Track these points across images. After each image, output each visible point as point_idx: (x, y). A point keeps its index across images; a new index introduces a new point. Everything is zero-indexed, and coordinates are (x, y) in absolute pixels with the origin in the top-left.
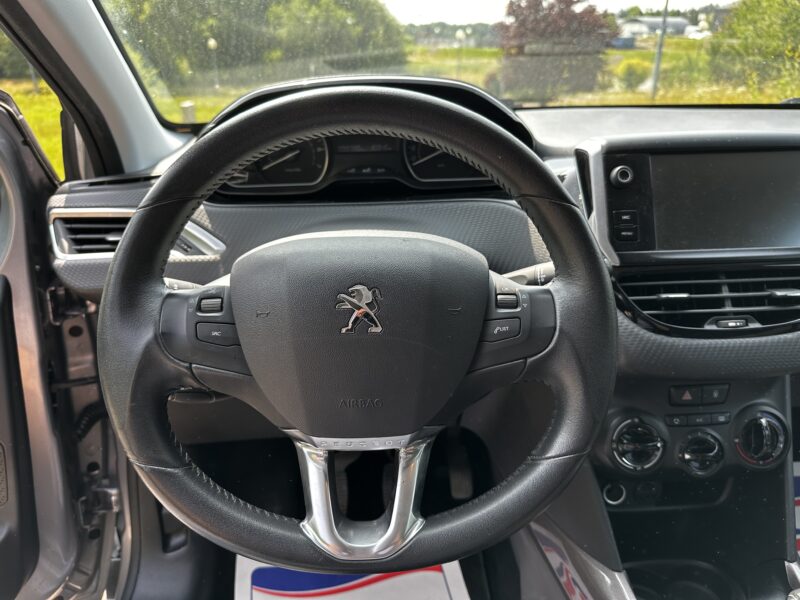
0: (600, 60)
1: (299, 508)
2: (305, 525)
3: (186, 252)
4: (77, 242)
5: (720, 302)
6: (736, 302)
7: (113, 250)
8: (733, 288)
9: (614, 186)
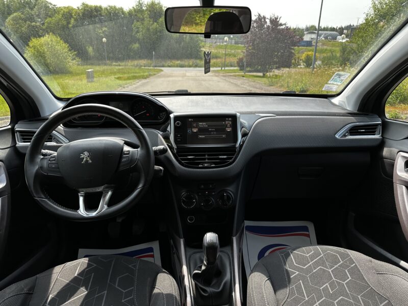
0: (292, 53)
1: (78, 208)
2: (79, 211)
3: (57, 143)
4: (24, 139)
5: (205, 159)
6: (209, 159)
7: (30, 142)
8: (208, 155)
9: (175, 127)
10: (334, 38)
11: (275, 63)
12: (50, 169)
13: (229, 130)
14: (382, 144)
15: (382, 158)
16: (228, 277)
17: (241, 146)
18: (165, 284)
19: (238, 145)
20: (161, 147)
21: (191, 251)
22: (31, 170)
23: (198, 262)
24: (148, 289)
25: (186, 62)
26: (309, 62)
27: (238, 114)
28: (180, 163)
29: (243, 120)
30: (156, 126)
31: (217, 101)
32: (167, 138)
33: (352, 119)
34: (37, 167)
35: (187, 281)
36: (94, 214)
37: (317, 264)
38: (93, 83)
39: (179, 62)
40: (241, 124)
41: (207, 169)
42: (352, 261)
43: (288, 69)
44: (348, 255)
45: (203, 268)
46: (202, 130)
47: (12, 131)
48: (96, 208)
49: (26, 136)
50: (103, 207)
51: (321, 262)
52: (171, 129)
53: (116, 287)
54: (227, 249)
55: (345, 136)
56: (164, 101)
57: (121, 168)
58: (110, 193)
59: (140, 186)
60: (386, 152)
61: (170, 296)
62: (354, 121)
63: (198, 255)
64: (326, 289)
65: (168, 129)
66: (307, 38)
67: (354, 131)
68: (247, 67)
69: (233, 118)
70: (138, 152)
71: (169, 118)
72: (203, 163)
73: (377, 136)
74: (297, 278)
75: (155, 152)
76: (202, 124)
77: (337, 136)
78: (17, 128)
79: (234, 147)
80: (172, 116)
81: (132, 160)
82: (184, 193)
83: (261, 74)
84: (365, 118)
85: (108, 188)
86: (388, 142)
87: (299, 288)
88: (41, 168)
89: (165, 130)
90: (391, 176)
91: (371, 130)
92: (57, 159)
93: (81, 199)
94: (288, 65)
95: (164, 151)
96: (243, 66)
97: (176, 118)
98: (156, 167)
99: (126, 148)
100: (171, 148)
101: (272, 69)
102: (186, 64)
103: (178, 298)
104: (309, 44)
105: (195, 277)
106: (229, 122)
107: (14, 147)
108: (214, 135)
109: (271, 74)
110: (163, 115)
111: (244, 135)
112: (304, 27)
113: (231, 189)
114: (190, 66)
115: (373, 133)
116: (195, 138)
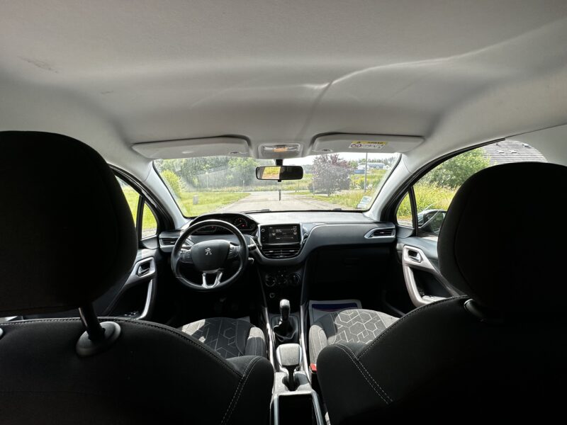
0: (349, 179)
2: (202, 285)
4: (166, 243)
5: (280, 253)
6: (283, 253)
8: (283, 250)
9: (261, 233)
10: (381, 167)
11: (336, 187)
12: (186, 259)
13: (295, 234)
14: (396, 241)
15: (396, 250)
16: (297, 330)
17: (303, 244)
18: (255, 332)
19: (301, 243)
20: (252, 245)
21: (273, 315)
22: (174, 261)
23: (277, 321)
24: (244, 337)
25: (269, 187)
26: (362, 185)
27: (301, 224)
28: (264, 256)
29: (304, 228)
30: (249, 233)
31: (289, 216)
32: (256, 240)
33: (376, 225)
34: (178, 259)
35: (270, 332)
36: (212, 287)
37: (355, 320)
38: (198, 206)
39: (263, 187)
40: (303, 230)
41: (282, 259)
42: (378, 318)
43: (346, 191)
44: (376, 314)
45: (280, 323)
46: (278, 234)
47: (158, 238)
48: (213, 283)
49: (166, 241)
50: (217, 283)
51: (358, 319)
52: (258, 234)
53: (224, 335)
54: (296, 314)
55: (371, 236)
56: (254, 217)
57: (229, 258)
58: (221, 274)
59: (240, 269)
60: (398, 246)
61: (259, 339)
62: (377, 227)
63: (277, 318)
64: (361, 335)
65: (257, 235)
66: (360, 167)
67: (377, 233)
68: (316, 189)
69: (298, 226)
70: (239, 248)
71: (257, 227)
72: (279, 255)
73: (393, 236)
74: (342, 329)
75: (249, 248)
76: (278, 231)
77: (366, 237)
78: (161, 236)
79: (299, 244)
80: (259, 226)
81: (235, 253)
82: (267, 277)
83: (327, 195)
84: (384, 225)
85: (221, 271)
86: (400, 240)
87: (343, 335)
88: (181, 258)
89: (254, 235)
90: (401, 261)
91: (388, 232)
92: (191, 253)
93: (204, 278)
94: (347, 188)
95: (254, 248)
96: (312, 189)
97: (262, 227)
98: (250, 259)
99: (232, 246)
100: (259, 246)
101: (335, 190)
102: (269, 188)
103: (264, 340)
104: (362, 172)
105: (275, 330)
106: (295, 229)
107: (159, 248)
108: (286, 237)
109: (334, 195)
110: (253, 225)
111: (306, 237)
112: (358, 160)
113: (299, 273)
114: (272, 190)
115: (390, 234)
116: (274, 240)
